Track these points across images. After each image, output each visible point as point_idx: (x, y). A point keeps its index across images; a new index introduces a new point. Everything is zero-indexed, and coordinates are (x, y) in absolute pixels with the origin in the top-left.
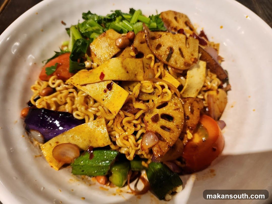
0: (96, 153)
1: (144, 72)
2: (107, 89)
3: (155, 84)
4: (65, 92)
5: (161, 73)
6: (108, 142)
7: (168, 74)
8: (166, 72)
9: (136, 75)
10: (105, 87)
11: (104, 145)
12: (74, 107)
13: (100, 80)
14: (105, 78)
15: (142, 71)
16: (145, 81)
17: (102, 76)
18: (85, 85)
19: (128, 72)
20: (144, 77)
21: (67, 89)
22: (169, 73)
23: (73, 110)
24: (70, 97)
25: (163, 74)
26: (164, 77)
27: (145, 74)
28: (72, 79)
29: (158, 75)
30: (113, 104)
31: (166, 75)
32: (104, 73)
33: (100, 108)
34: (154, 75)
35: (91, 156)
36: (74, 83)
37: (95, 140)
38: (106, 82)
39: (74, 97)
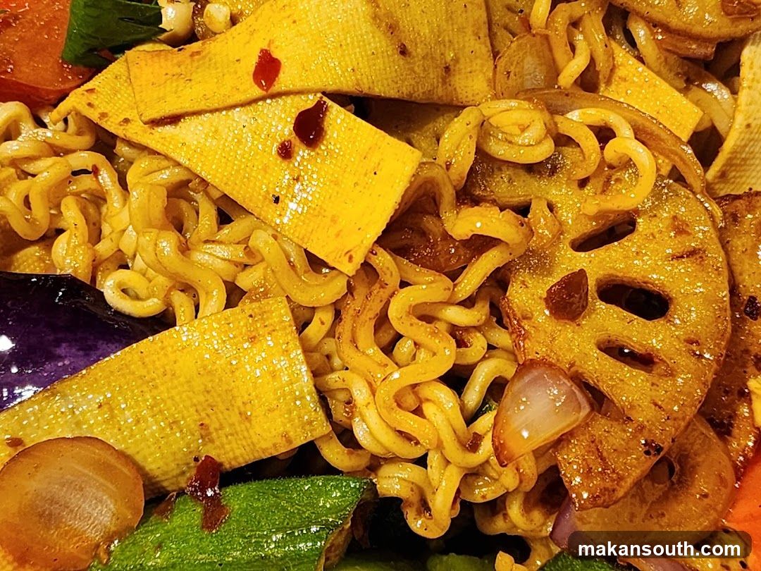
0: (237, 498)
1: (496, 54)
2: (296, 142)
3: (558, 118)
4: (49, 171)
5: (592, 61)
6: (310, 423)
7: (633, 61)
8: (622, 54)
9: (447, 69)
10: (285, 130)
11: (289, 441)
12: (104, 248)
13: (257, 92)
14: (285, 80)
15: (483, 49)
16: (503, 104)
17: (267, 68)
18: (174, 119)
19: (403, 52)
20: (492, 83)
21: (57, 151)
22: (641, 59)
23: (96, 266)
24: (77, 194)
25: (601, 65)
26: (608, 82)
27: (502, 63)
28: (91, 91)
29: (573, 69)
30: (334, 220)
31: (621, 72)
32: (276, 54)
33: (261, 241)
34: (554, 72)
35: (214, 516)
36: (103, 115)
37: (235, 418)
38: (289, 100)
39: (98, 199)
